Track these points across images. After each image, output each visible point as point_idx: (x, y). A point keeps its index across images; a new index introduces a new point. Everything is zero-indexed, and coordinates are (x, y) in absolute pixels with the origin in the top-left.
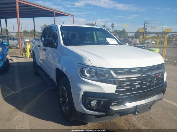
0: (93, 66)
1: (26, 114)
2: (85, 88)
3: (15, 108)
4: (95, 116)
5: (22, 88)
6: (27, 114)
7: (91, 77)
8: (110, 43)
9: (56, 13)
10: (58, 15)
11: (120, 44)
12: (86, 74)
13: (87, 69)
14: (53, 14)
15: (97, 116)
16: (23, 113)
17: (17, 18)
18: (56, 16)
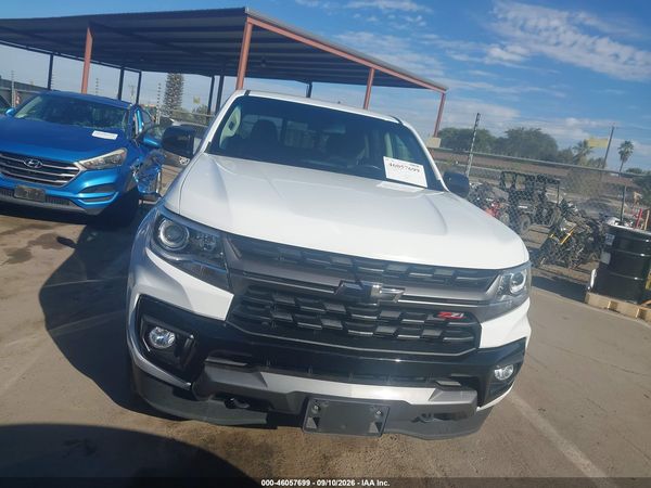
8: (388, 177)
9: (378, 73)
10: (387, 79)
14: (368, 74)
17: (236, 75)
18: (374, 84)
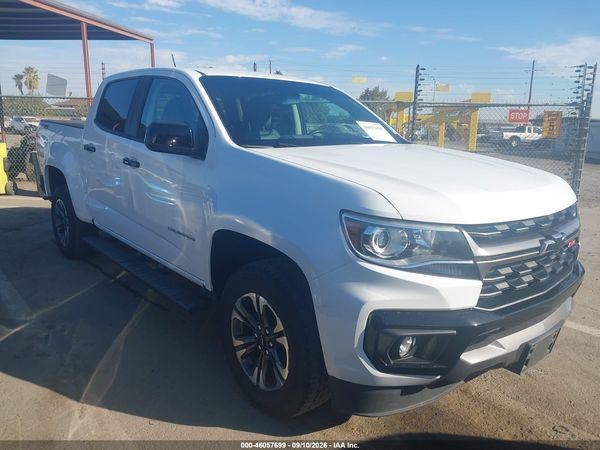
0: (402, 220)
1: (105, 412)
2: (377, 298)
3: (48, 390)
4: (400, 391)
5: (40, 313)
6: (109, 408)
7: (393, 258)
8: (374, 139)
9: (90, 27)
11: (400, 141)
12: (377, 248)
13: (377, 231)
14: (80, 28)
15: (407, 390)
16: (90, 409)
